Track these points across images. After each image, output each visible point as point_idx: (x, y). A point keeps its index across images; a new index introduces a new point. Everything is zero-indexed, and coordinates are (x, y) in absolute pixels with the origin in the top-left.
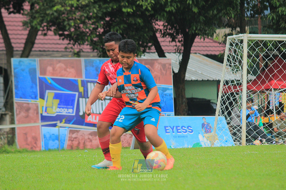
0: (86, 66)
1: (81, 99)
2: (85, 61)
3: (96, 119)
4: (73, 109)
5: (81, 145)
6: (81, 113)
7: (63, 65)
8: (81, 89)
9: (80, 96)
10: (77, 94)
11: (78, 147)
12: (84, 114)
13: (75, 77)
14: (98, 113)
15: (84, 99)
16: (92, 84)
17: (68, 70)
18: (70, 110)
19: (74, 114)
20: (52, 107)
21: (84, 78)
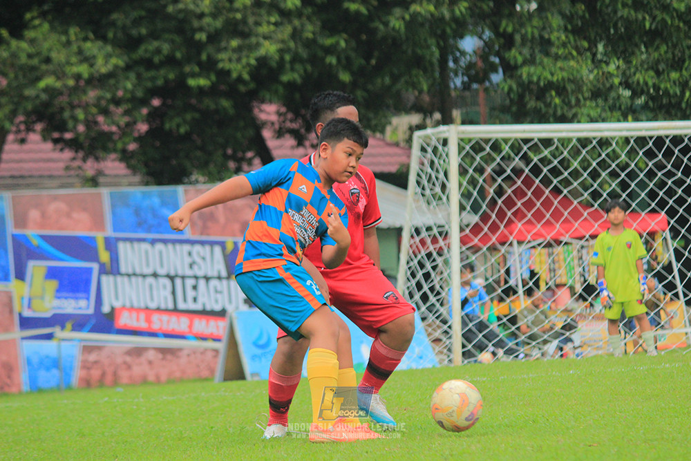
0: (113, 206)
1: (104, 279)
2: (112, 195)
3: (138, 319)
4: (88, 299)
5: (109, 378)
6: (106, 309)
7: (62, 206)
8: (104, 256)
9: (103, 270)
10: (95, 267)
11: (101, 382)
12: (113, 309)
13: (91, 230)
14: (142, 305)
15: (111, 278)
16: (128, 245)
17: (75, 215)
18: (83, 303)
19: (91, 311)
20: (42, 298)
21: (110, 232)
